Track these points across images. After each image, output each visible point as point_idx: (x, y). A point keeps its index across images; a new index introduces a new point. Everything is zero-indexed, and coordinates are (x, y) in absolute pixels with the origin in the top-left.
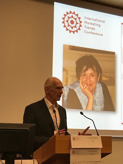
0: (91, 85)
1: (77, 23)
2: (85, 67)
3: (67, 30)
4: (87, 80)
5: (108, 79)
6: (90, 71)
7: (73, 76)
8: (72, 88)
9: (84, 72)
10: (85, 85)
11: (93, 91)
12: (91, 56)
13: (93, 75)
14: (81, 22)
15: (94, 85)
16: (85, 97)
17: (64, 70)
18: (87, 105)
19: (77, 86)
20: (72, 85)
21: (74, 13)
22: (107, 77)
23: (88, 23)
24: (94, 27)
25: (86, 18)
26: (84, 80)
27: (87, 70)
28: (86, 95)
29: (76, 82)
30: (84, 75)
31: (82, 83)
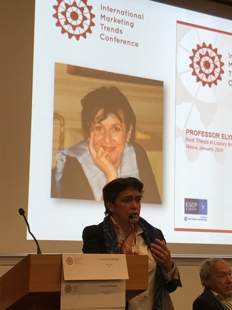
0: (113, 149)
1: (85, 18)
2: (100, 112)
3: (64, 31)
4: (104, 140)
5: (149, 137)
7: (75, 130)
8: (72, 155)
9: (99, 122)
10: (101, 150)
11: (118, 162)
12: (114, 89)
13: (117, 129)
14: (92, 16)
15: (119, 149)
16: (101, 173)
17: (56, 116)
19: (84, 150)
20: (73, 149)
22: (146, 133)
23: (109, 19)
24: (121, 26)
25: (103, 8)
26: (99, 138)
28: (102, 169)
29: (81, 143)
30: (99, 128)
31: (94, 145)
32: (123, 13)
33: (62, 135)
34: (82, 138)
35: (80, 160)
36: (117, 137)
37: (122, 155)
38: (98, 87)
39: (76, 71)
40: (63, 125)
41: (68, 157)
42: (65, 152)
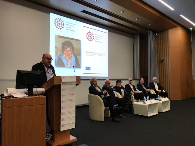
0: (69, 55)
1: (62, 24)
2: (66, 47)
3: (57, 27)
4: (67, 53)
6: (68, 49)
7: (60, 51)
8: (59, 56)
10: (66, 55)
11: (70, 58)
12: (69, 41)
14: (64, 24)
16: (66, 61)
17: (56, 47)
18: (67, 65)
19: (62, 55)
21: (60, 19)
22: (77, 52)
23: (68, 25)
24: (71, 27)
25: (66, 22)
26: (66, 53)
27: (67, 48)
28: (67, 60)
30: (66, 50)
31: (65, 54)
32: (71, 24)
34: (62, 53)
35: (62, 58)
36: (70, 52)
39: (60, 37)
40: (57, 49)
41: (58, 57)
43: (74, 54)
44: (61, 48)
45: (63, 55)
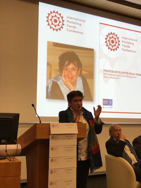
0: (72, 78)
1: (60, 22)
2: (67, 62)
3: (51, 28)
4: (69, 74)
7: (56, 70)
8: (55, 81)
9: (67, 67)
10: (67, 78)
13: (74, 70)
14: (63, 21)
15: (75, 78)
20: (55, 78)
21: (57, 12)
22: (86, 71)
23: (70, 22)
24: (75, 25)
25: (68, 17)
26: (66, 73)
27: (69, 64)
28: (68, 87)
29: (59, 76)
30: (66, 69)
31: (64, 76)
32: (76, 19)
33: (51, 72)
36: (74, 73)
37: (76, 81)
38: (66, 52)
39: (56, 45)
40: (51, 68)
41: (53, 82)
42: (52, 79)
43: (81, 75)
44: (58, 65)
45: (61, 78)
